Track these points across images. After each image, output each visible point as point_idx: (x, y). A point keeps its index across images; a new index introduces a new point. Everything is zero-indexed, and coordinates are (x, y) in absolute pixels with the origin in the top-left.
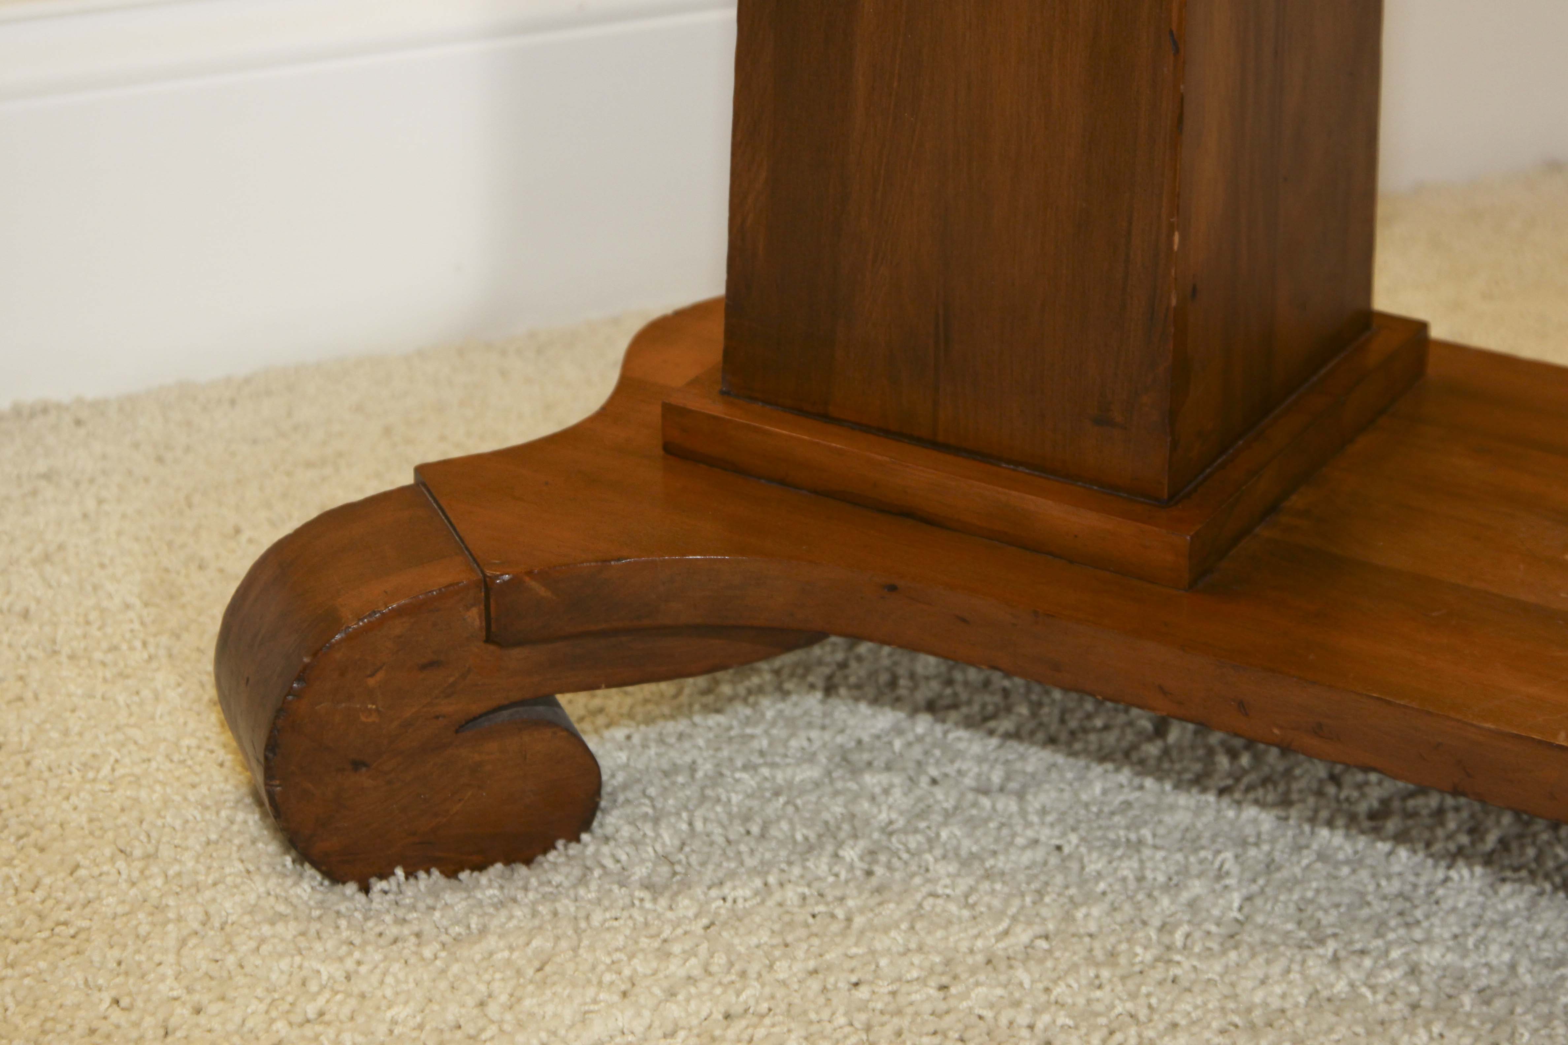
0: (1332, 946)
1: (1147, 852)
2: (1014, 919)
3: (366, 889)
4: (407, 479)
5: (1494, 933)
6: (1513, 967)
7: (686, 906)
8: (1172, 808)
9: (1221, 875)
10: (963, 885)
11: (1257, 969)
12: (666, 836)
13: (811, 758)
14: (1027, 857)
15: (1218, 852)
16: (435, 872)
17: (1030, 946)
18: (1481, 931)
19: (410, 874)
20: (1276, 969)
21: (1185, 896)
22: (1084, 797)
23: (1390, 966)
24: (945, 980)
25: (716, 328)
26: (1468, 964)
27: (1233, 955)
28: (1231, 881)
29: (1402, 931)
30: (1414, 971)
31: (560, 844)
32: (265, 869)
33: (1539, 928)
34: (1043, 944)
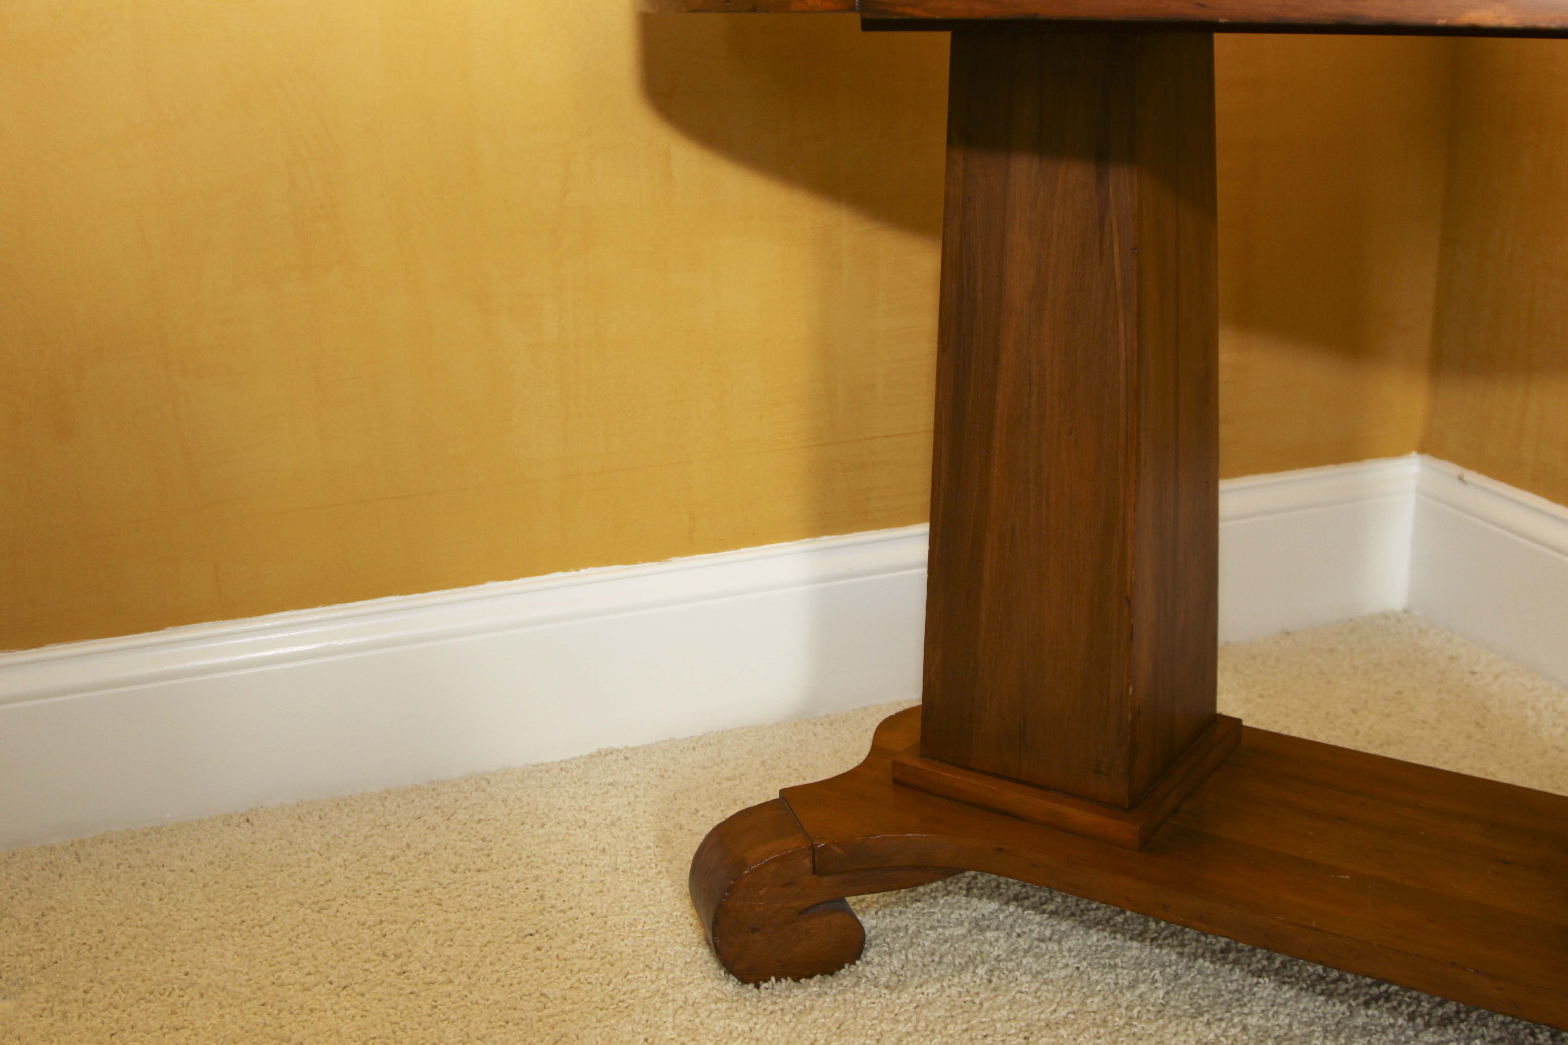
0: (1206, 1016)
1: (1119, 970)
2: (1058, 1003)
3: (758, 987)
4: (776, 796)
5: (1281, 1009)
6: (1290, 1025)
7: (905, 997)
8: (1130, 948)
9: (1154, 981)
10: (1034, 986)
11: (1172, 1028)
12: (895, 962)
13: (960, 923)
14: (1063, 973)
15: (1152, 970)
16: (789, 979)
17: (1066, 1017)
18: (1275, 1008)
19: (778, 980)
20: (1181, 1028)
21: (1138, 992)
22: (1089, 943)
23: (1234, 1026)
24: (1027, 1034)
25: (917, 723)
26: (1269, 1025)
27: (1161, 1022)
28: (1158, 985)
29: (1238, 1009)
30: (1245, 1029)
31: (846, 966)
32: (712, 976)
33: (1301, 1006)
34: (1072, 1016)
